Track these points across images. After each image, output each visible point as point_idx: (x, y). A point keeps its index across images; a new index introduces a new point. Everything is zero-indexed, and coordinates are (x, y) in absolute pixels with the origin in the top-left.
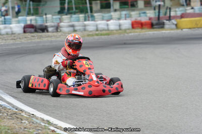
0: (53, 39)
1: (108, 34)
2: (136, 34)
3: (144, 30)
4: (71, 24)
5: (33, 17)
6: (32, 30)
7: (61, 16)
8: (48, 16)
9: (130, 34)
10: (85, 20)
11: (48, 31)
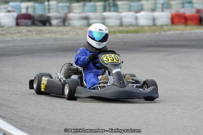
0: (58, 36)
1: (137, 32)
2: (177, 32)
3: (188, 28)
4: (84, 15)
5: (30, 4)
6: (29, 22)
7: (71, 3)
8: (52, 3)
9: (169, 33)
10: (105, 10)
11: (50, 25)
